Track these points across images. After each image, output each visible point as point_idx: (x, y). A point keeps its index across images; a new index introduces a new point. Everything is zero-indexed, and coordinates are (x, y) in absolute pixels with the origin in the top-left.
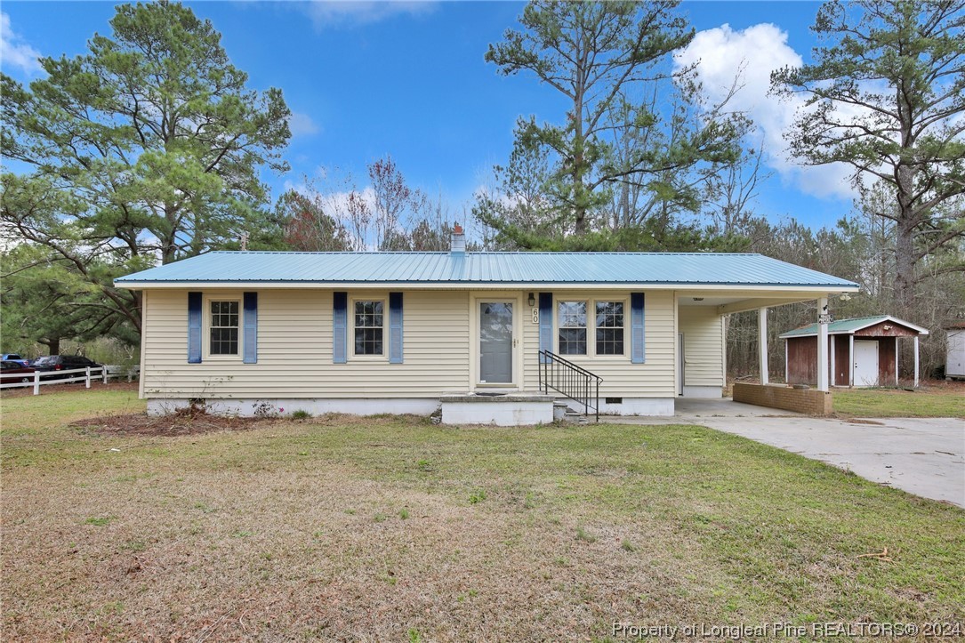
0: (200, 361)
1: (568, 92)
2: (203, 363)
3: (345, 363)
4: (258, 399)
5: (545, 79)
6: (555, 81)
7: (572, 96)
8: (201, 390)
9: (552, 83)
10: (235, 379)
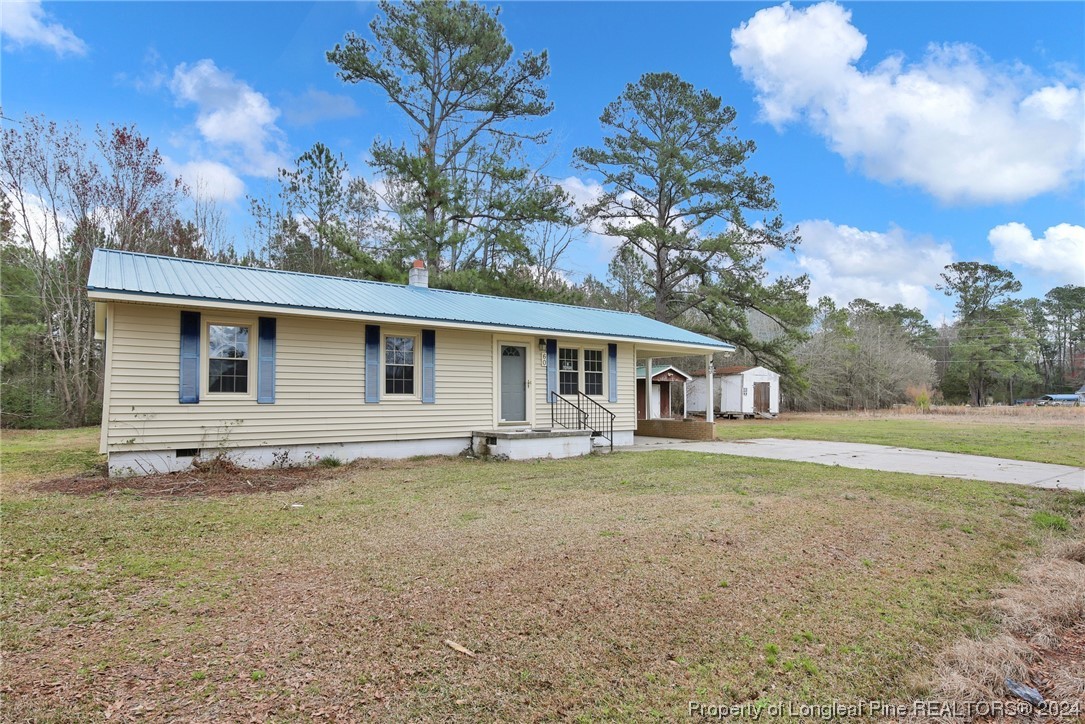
0: (196, 401)
1: (421, 122)
2: (201, 404)
3: (377, 403)
4: (280, 447)
5: (397, 101)
6: (408, 106)
7: (425, 127)
8: (199, 439)
9: (405, 108)
10: (245, 423)
